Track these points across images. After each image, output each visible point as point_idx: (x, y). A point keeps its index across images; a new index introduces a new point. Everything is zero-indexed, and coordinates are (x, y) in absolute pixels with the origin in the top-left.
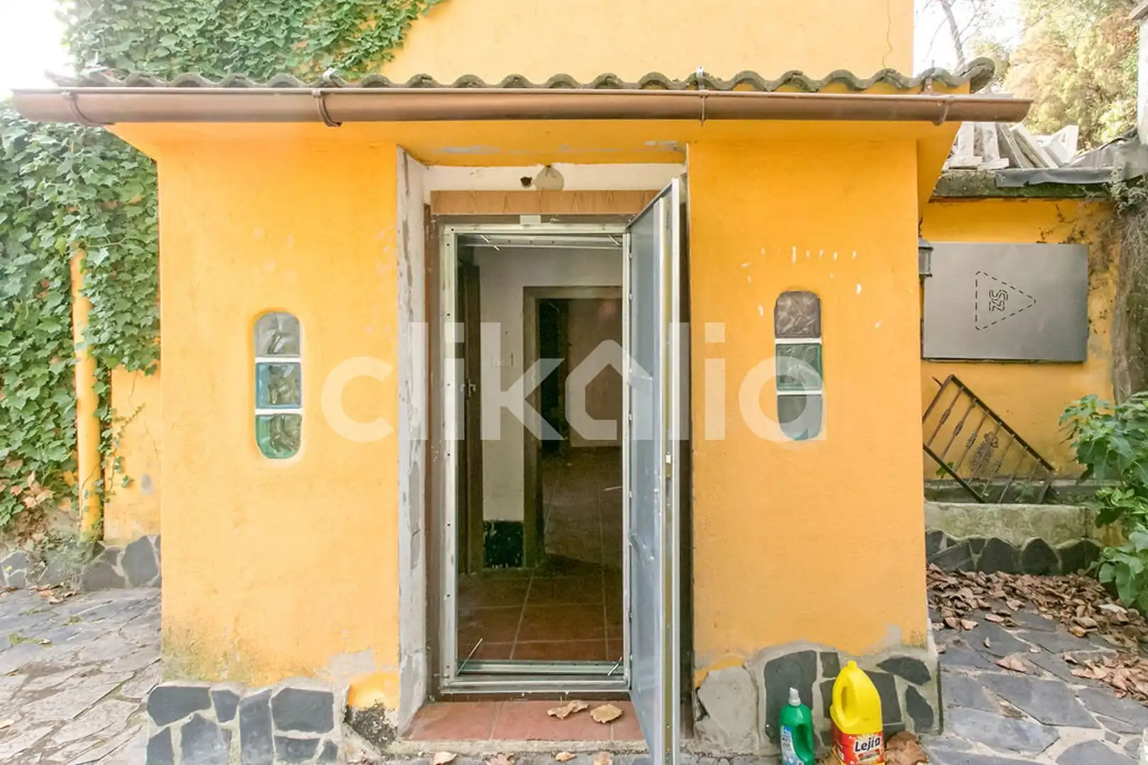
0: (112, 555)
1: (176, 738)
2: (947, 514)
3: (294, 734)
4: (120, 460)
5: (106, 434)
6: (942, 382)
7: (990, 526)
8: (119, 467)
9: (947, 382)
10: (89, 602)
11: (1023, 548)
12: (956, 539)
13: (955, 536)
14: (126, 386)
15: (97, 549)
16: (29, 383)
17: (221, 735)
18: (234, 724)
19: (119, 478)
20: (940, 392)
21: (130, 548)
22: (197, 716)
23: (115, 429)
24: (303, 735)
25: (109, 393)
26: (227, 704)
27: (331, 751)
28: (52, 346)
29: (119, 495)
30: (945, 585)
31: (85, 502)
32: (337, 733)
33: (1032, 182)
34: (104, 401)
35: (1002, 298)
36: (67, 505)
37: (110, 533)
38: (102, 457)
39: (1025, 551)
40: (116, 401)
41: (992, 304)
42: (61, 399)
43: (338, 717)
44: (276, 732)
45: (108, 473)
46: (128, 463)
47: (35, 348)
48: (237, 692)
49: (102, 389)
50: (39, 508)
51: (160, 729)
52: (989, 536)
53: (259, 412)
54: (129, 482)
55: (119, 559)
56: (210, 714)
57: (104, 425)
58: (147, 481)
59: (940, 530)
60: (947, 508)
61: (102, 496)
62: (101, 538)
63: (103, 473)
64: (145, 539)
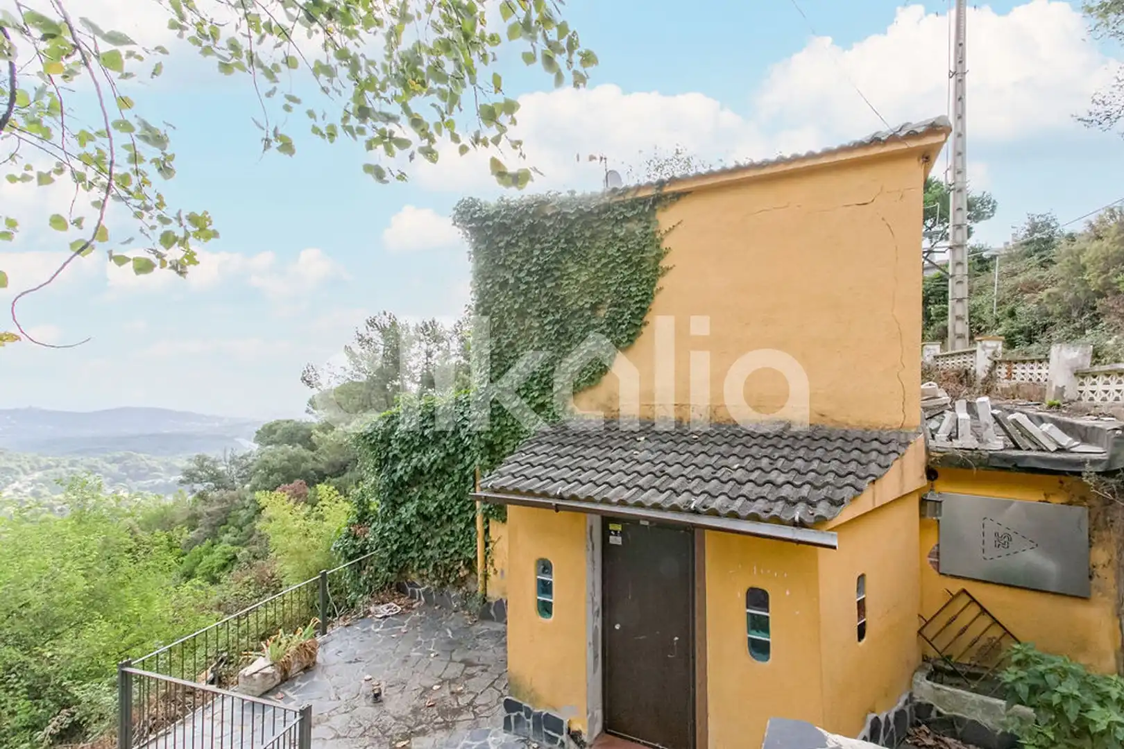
0: (490, 604)
1: (512, 719)
2: (939, 693)
3: (550, 732)
4: (492, 561)
5: (487, 549)
6: (954, 594)
7: (973, 710)
8: (492, 564)
9: (958, 594)
10: (483, 627)
11: (998, 733)
12: (944, 712)
13: (945, 710)
14: (495, 526)
15: (485, 601)
16: (461, 521)
17: (526, 724)
18: (530, 721)
19: (492, 569)
20: (951, 601)
21: (496, 602)
22: (519, 714)
23: (491, 545)
24: (553, 734)
25: (488, 528)
26: (529, 713)
27: (562, 744)
28: (469, 505)
29: (492, 577)
30: (922, 744)
31: (480, 579)
32: (564, 737)
33: (1019, 465)
34: (487, 531)
35: (1006, 539)
36: (473, 576)
37: (489, 593)
38: (486, 557)
39: (999, 736)
40: (491, 533)
41: (998, 543)
42: (472, 529)
43: (565, 732)
44: (544, 730)
45: (488, 566)
46: (496, 562)
47: (464, 505)
48: (532, 709)
49: (486, 527)
50: (465, 577)
51: (507, 715)
52: (969, 717)
53: (539, 598)
54: (496, 572)
55: (492, 607)
56: (523, 714)
57: (487, 545)
58: (502, 572)
59: (932, 703)
60: (938, 689)
61: (486, 576)
62: (486, 595)
63: (486, 566)
64: (501, 600)
